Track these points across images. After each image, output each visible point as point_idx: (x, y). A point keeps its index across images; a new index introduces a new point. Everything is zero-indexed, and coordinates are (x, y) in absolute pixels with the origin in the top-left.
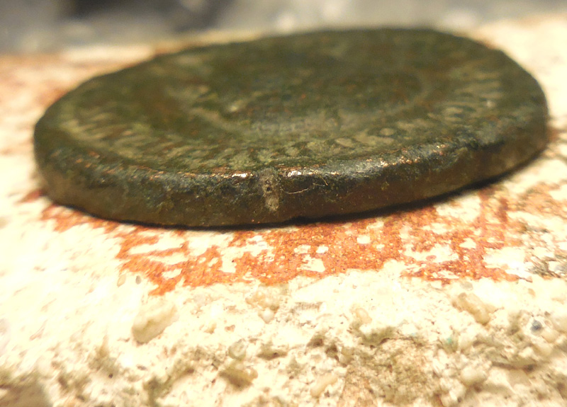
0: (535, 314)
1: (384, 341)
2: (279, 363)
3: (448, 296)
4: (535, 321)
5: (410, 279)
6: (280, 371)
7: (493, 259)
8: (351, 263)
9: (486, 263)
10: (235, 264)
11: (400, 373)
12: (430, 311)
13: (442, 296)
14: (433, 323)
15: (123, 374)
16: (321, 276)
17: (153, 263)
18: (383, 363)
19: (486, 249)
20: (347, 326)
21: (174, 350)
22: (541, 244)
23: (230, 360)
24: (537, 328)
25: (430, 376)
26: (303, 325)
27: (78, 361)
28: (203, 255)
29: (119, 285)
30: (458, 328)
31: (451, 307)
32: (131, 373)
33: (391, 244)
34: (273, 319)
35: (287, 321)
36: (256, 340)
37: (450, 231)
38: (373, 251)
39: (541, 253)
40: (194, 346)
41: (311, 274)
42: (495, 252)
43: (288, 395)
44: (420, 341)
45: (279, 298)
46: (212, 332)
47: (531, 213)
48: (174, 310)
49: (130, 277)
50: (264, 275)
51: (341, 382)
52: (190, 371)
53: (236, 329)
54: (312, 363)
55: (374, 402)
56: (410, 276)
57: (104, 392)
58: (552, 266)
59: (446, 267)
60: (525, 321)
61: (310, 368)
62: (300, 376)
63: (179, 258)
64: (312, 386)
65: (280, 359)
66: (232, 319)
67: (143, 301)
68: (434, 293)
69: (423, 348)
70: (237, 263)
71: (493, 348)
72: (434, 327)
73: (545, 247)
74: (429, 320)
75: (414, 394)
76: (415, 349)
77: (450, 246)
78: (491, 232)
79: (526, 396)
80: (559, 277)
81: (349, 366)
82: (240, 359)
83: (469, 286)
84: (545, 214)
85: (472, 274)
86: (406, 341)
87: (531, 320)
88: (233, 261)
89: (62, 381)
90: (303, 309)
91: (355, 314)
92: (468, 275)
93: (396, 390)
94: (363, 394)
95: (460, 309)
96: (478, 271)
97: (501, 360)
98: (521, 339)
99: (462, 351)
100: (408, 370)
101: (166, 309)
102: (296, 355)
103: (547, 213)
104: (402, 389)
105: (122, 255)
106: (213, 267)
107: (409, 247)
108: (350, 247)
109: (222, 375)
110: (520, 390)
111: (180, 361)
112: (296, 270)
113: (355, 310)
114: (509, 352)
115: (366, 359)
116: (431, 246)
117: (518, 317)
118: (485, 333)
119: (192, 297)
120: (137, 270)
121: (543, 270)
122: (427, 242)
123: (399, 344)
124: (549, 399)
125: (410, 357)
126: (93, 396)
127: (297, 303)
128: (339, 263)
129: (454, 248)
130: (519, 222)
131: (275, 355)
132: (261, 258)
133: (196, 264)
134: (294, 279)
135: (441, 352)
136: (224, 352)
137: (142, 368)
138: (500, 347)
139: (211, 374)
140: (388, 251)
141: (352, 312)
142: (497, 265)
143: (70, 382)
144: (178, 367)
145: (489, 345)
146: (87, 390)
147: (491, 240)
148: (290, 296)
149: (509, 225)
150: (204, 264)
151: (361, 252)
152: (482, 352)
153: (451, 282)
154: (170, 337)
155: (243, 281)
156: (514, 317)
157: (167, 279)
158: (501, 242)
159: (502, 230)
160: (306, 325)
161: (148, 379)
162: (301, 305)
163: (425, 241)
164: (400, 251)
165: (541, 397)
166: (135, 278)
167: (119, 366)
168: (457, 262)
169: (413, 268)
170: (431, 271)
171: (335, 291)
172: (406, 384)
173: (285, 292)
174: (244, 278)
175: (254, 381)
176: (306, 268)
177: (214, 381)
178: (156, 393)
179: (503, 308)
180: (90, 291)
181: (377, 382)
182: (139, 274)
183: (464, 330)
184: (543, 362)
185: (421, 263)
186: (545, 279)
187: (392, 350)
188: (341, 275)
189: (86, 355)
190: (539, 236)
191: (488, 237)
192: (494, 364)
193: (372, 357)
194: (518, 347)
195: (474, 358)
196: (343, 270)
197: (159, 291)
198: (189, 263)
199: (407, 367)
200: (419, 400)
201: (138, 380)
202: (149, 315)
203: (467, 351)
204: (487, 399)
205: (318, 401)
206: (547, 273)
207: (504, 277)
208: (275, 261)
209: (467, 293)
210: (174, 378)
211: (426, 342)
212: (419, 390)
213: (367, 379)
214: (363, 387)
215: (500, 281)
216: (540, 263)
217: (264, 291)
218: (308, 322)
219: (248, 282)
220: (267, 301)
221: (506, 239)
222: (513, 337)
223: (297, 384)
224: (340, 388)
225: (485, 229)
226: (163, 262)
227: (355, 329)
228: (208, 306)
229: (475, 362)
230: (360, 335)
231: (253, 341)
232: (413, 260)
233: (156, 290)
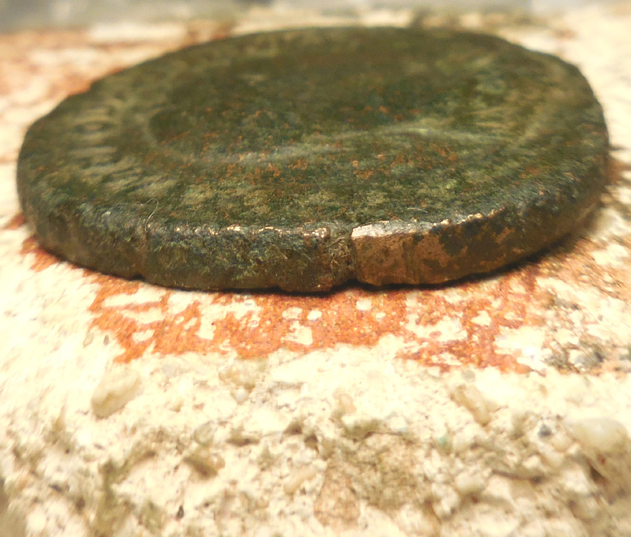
0: (544, 416)
1: (369, 434)
2: (250, 452)
3: (446, 387)
4: (544, 426)
5: (404, 362)
6: (251, 462)
7: (506, 343)
8: (342, 335)
9: (496, 347)
10: (215, 328)
11: (385, 474)
12: (423, 403)
13: (438, 385)
14: (427, 417)
15: (79, 452)
16: (306, 350)
17: (126, 320)
18: (367, 460)
19: (501, 327)
20: (329, 413)
21: (134, 430)
22: (568, 325)
23: (194, 445)
24: (546, 434)
25: (420, 479)
26: (280, 408)
27: (33, 432)
28: (182, 314)
29: (85, 346)
30: (453, 425)
31: (448, 399)
32: (87, 452)
33: (394, 313)
34: (246, 399)
35: (264, 401)
36: (226, 422)
37: (465, 299)
38: (371, 321)
39: (565, 337)
40: (157, 427)
41: (296, 347)
42: (511, 332)
43: (258, 489)
44: (409, 437)
45: (255, 375)
46: (178, 410)
47: (565, 281)
48: (138, 382)
49: (99, 336)
50: (243, 345)
51: (320, 478)
52: (151, 454)
53: (205, 409)
54: (288, 454)
55: (357, 505)
56: (406, 357)
57: (59, 469)
58: (574, 356)
59: (450, 348)
60: (532, 425)
61: (285, 460)
62: (274, 468)
63: (155, 316)
64: (287, 480)
65: (252, 447)
66: (201, 396)
67: (106, 368)
68: (429, 382)
69: (413, 446)
70: (217, 327)
71: (493, 454)
72: (427, 422)
73: (571, 329)
74: (422, 414)
75: (401, 500)
76: (404, 447)
77: (461, 319)
78: (512, 305)
79: (530, 512)
80: (578, 372)
81: (329, 460)
82: (206, 445)
83: (470, 376)
84: (581, 283)
85: (477, 361)
86: (395, 437)
87: (540, 424)
88: (213, 324)
89: (17, 453)
90: (282, 388)
91: (337, 401)
92: (472, 361)
93: (381, 492)
94: (344, 494)
95: (459, 404)
96: (485, 357)
97: (501, 468)
98: (526, 445)
99: (457, 455)
100: (395, 471)
101: (130, 380)
102: (270, 444)
103: (584, 282)
104: (388, 492)
105: (95, 307)
106: (189, 330)
107: (413, 318)
108: (346, 314)
109: (188, 461)
110: (523, 505)
111: (139, 444)
112: (279, 341)
113: (338, 395)
114: (513, 460)
115: (348, 454)
116: (439, 318)
117: (524, 419)
118: (484, 436)
119: (160, 367)
120: (107, 328)
121: (561, 361)
122: (435, 314)
123: (386, 440)
124: (558, 518)
125: (398, 455)
126: (48, 473)
127: (275, 382)
128: (329, 334)
129: (464, 324)
130: (548, 293)
131: (247, 442)
132: (244, 322)
133: (171, 324)
134: (275, 353)
135: (435, 453)
136: (188, 435)
137: (99, 447)
138: (502, 453)
139: (173, 459)
140: (388, 322)
141: (335, 398)
142: (510, 349)
143: (24, 455)
144: (137, 450)
145: (489, 450)
146: (41, 467)
147: (510, 316)
148: (268, 373)
149: (535, 297)
150: (181, 327)
151: (357, 322)
152: (480, 457)
153: (451, 370)
154: (132, 412)
155: (219, 350)
156: (518, 419)
157: (137, 342)
158: (520, 319)
159: (525, 303)
160: (285, 408)
161: (103, 461)
162: (281, 385)
163: (433, 311)
164: (402, 323)
165: (549, 515)
166: (104, 337)
167: (75, 443)
168: (464, 343)
169: (411, 347)
170: (431, 353)
171: (320, 371)
172: (392, 486)
173: (262, 369)
174: (221, 347)
175: (221, 471)
176: (291, 339)
177: (176, 468)
178: (111, 478)
179: (507, 407)
180: (56, 349)
181: (360, 481)
182: (108, 333)
183: (461, 430)
184: (551, 474)
185: (422, 341)
186: (562, 374)
187: (378, 447)
188: (329, 350)
189: (42, 426)
190: (567, 313)
191: (507, 312)
192: (495, 472)
193: (354, 453)
194: (522, 456)
195: (470, 463)
196: (331, 344)
197: (125, 357)
198: (165, 323)
199: (393, 468)
200: (408, 507)
201: (94, 461)
202: (110, 387)
203: (462, 455)
204: (485, 512)
205: (292, 499)
206: (565, 366)
207: (514, 367)
208: (260, 327)
209: (468, 385)
210: (131, 462)
211: (417, 440)
212: (407, 494)
213: (349, 478)
214: (345, 485)
215: (507, 373)
216: (559, 350)
217: (240, 366)
218: (287, 406)
219: (224, 353)
220: (242, 378)
221: (528, 316)
222: (516, 443)
223: (269, 478)
224: (317, 485)
225: (506, 300)
226: (137, 319)
227: (337, 418)
228: (177, 378)
229: (472, 469)
230: (341, 425)
231: (223, 423)
232: (413, 336)
233: (122, 356)
